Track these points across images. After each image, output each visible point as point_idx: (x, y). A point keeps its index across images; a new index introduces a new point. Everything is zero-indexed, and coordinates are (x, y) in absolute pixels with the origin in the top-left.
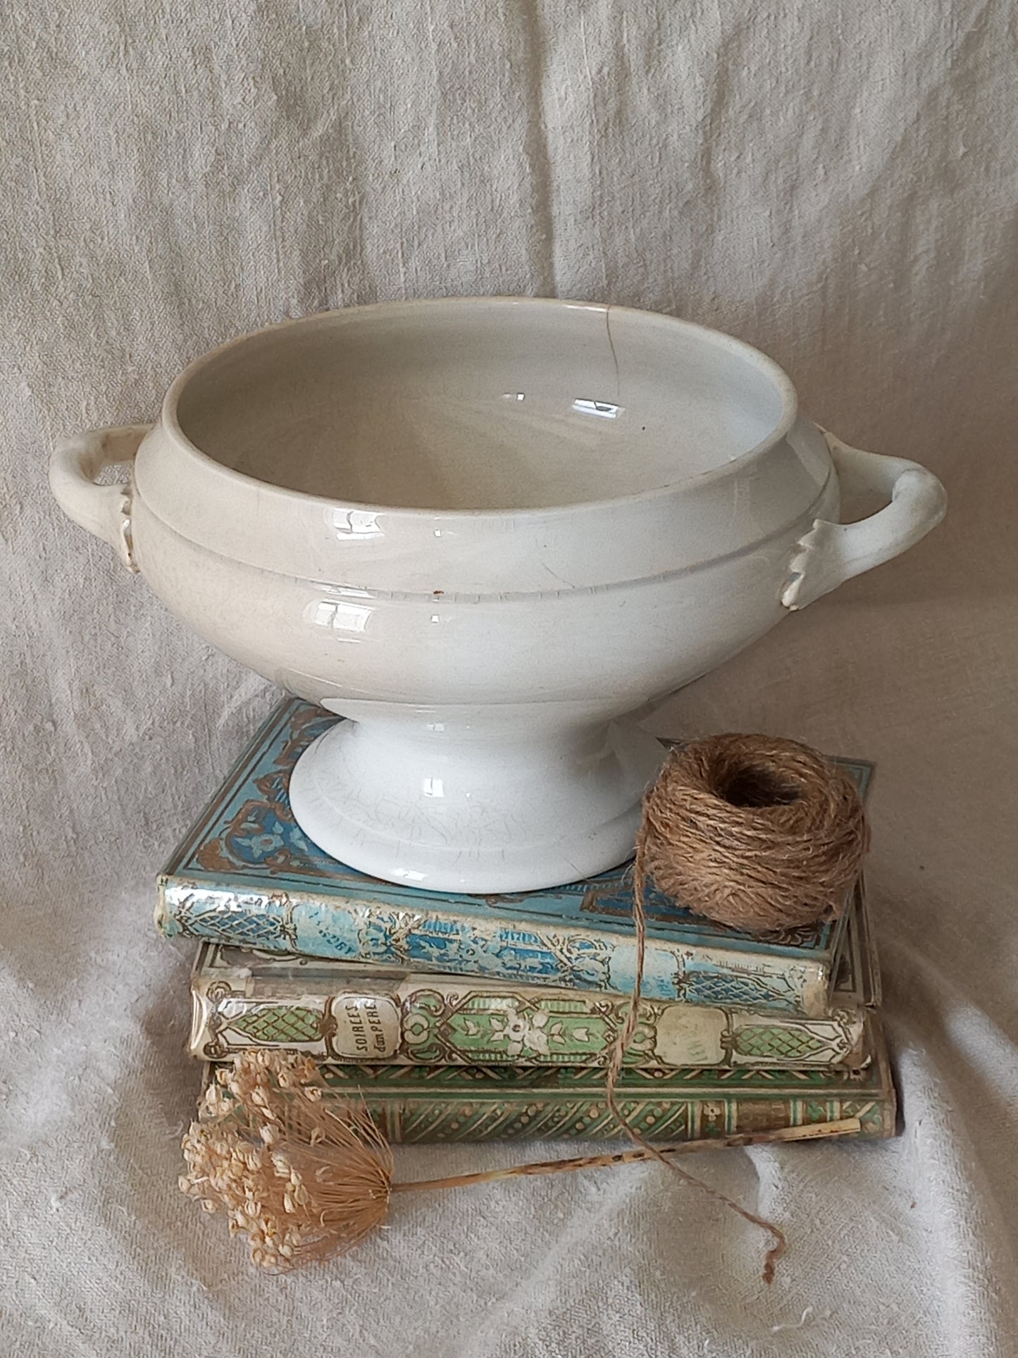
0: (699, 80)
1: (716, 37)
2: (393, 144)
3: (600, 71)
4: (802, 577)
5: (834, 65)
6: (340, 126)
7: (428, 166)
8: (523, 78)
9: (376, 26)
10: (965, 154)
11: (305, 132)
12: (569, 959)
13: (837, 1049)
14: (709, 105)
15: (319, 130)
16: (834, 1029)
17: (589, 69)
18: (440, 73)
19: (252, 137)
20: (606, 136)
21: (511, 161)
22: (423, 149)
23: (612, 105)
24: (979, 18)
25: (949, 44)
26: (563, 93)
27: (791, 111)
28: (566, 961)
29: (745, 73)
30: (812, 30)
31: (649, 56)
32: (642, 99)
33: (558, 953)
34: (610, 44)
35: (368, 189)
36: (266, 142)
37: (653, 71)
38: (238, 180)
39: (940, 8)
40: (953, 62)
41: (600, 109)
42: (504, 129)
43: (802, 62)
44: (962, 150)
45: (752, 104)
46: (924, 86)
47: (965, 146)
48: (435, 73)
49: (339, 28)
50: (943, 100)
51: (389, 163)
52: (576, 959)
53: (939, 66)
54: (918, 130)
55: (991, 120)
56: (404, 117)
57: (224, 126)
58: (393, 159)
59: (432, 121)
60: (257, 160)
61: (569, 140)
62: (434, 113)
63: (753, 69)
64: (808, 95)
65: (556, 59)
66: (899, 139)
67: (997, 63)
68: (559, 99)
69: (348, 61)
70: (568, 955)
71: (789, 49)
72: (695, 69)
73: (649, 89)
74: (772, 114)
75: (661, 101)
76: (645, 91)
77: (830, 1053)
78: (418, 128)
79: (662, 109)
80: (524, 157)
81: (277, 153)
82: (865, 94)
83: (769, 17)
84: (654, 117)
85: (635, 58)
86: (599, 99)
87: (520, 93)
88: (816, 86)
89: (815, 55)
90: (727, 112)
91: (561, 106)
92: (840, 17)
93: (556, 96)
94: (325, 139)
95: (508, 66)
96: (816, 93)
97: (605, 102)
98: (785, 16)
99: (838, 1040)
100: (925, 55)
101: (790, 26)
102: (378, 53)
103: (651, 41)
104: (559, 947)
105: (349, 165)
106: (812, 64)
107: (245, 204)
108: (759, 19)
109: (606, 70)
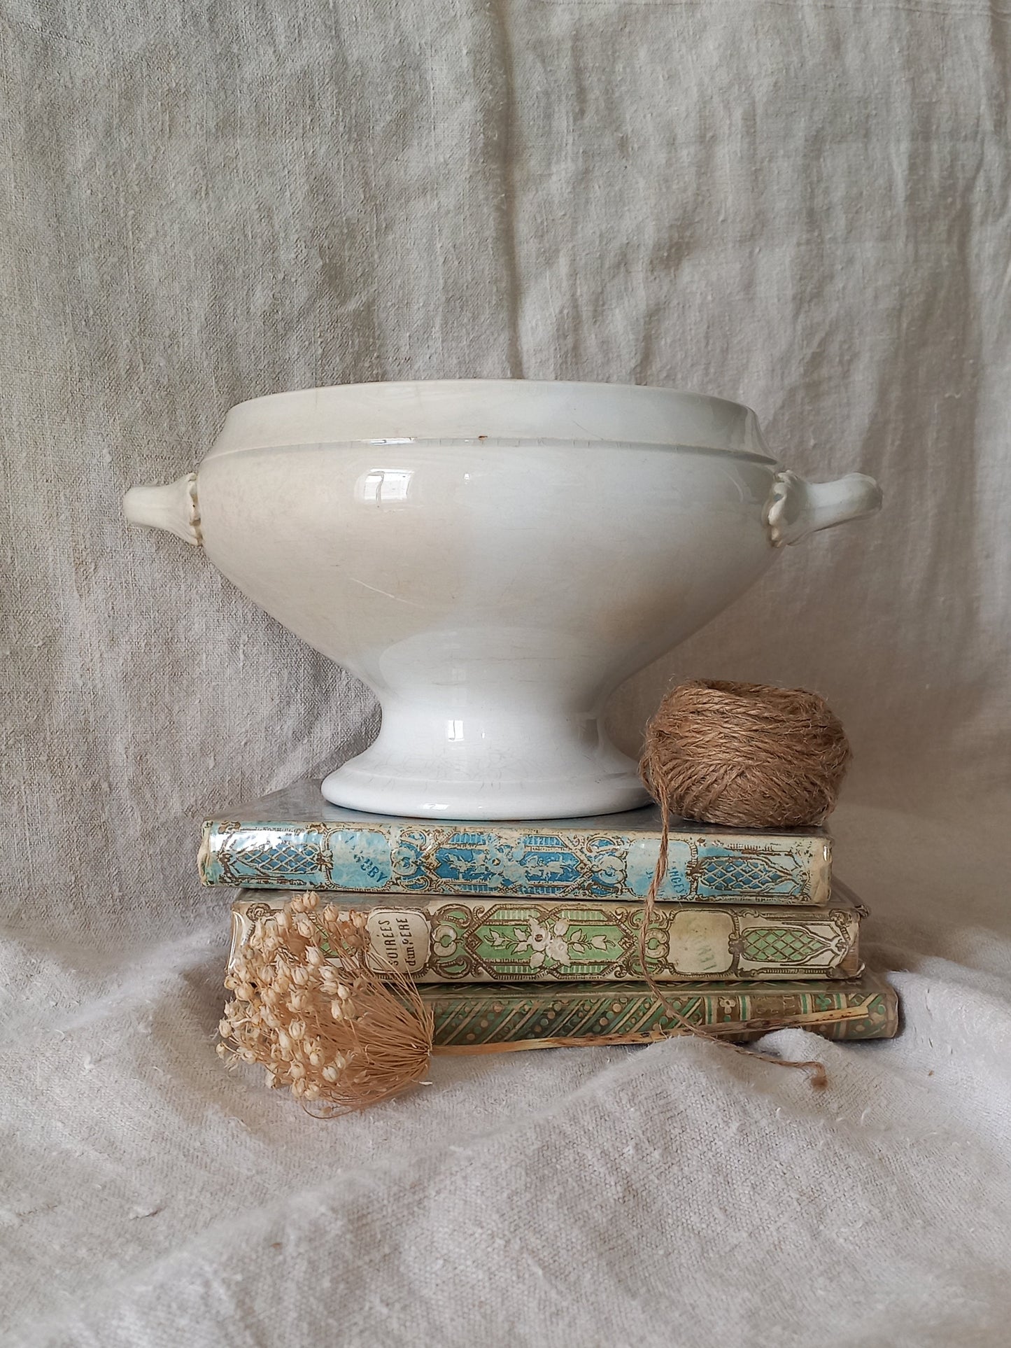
0: (632, 337)
1: (642, 307)
2: (408, 334)
3: (561, 312)
4: (784, 498)
5: (725, 351)
6: (369, 306)
7: (434, 358)
8: (505, 303)
9: (398, 236)
10: (815, 446)
11: (343, 303)
12: (589, 858)
13: (836, 950)
14: (639, 357)
15: (352, 305)
16: (832, 928)
17: (554, 309)
18: (446, 282)
19: (300, 295)
20: (566, 363)
21: (496, 365)
22: (430, 343)
23: (570, 341)
24: (820, 345)
25: (801, 357)
26: (534, 324)
27: (695, 379)
28: (586, 861)
29: (663, 342)
30: (709, 323)
31: (595, 311)
32: (591, 342)
33: (579, 854)
34: (568, 296)
35: (388, 368)
36: (312, 300)
37: (598, 323)
38: (289, 327)
39: (794, 328)
40: (805, 370)
41: (561, 341)
42: (491, 341)
43: (703, 344)
44: (812, 442)
45: (668, 367)
46: (786, 382)
47: (814, 439)
48: (441, 281)
49: (371, 228)
50: (799, 398)
51: (405, 351)
52: (596, 857)
53: (795, 373)
54: (783, 414)
55: (830, 426)
56: (417, 317)
57: (280, 276)
58: (408, 347)
59: (438, 321)
60: (304, 313)
61: (539, 361)
62: (440, 313)
63: (669, 341)
64: (707, 369)
65: (529, 300)
66: (771, 418)
67: (832, 384)
68: (532, 328)
69: (376, 256)
70: (588, 854)
71: (693, 332)
72: (629, 328)
73: (596, 335)
74: (683, 379)
75: (605, 344)
76: (593, 336)
77: (829, 955)
78: (427, 326)
79: (606, 353)
80: (506, 365)
81: (320, 313)
82: (746, 381)
83: (678, 304)
84: (599, 359)
85: (586, 312)
86: (561, 334)
87: (504, 315)
88: (713, 364)
89: (711, 342)
90: (651, 368)
91: (533, 334)
92: (727, 318)
93: (529, 326)
94: (357, 314)
95: (495, 290)
96: (712, 370)
97: (565, 337)
98: (690, 306)
99: (836, 941)
100: (785, 360)
101: (693, 316)
102: (399, 257)
103: (597, 300)
104: (579, 847)
105: (374, 343)
106: (709, 348)
107: (294, 349)
108: (671, 305)
109: (565, 311)
